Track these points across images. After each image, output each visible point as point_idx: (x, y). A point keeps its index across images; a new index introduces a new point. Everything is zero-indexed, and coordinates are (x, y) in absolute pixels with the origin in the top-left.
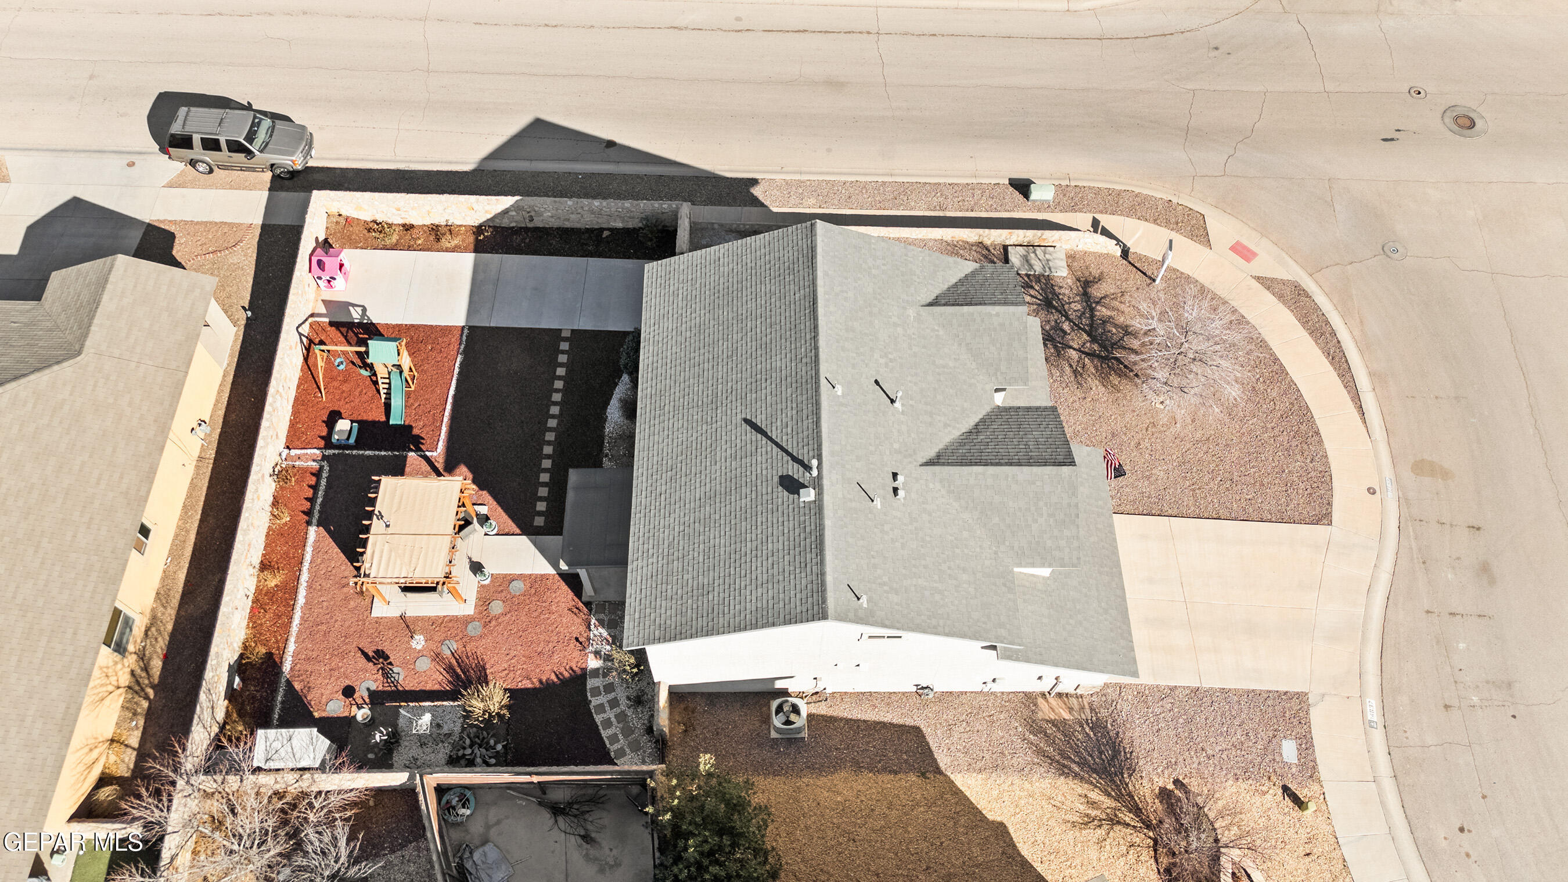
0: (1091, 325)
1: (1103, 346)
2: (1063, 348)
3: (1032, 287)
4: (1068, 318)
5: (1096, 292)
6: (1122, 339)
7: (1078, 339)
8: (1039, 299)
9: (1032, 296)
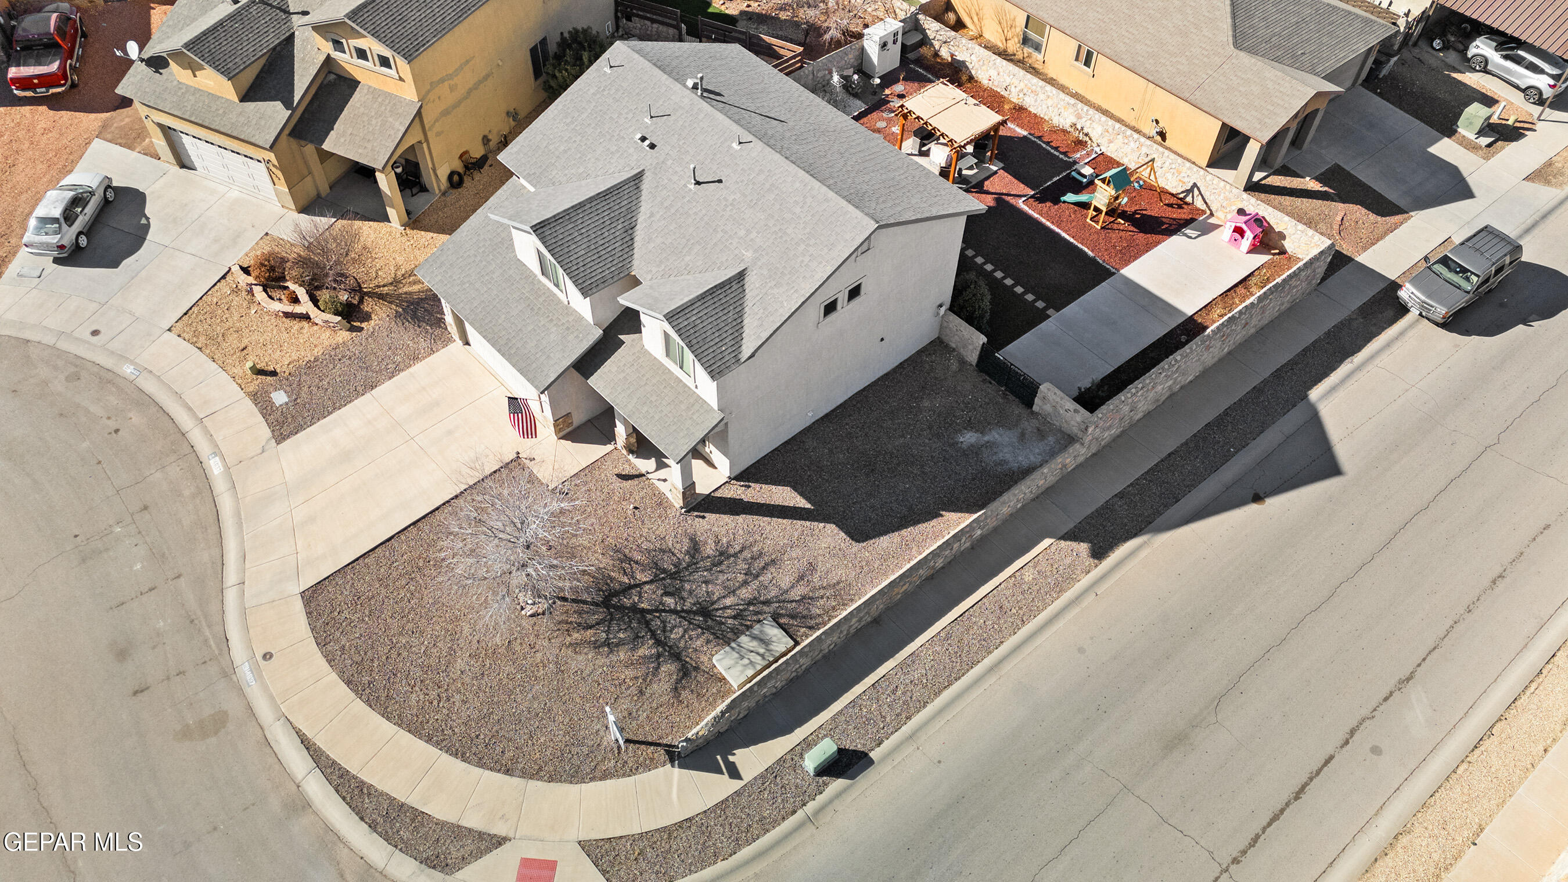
0: (647, 623)
1: (621, 608)
2: (656, 575)
3: (734, 617)
4: (674, 612)
5: (669, 668)
6: (608, 632)
7: (648, 598)
8: (717, 610)
9: (725, 608)
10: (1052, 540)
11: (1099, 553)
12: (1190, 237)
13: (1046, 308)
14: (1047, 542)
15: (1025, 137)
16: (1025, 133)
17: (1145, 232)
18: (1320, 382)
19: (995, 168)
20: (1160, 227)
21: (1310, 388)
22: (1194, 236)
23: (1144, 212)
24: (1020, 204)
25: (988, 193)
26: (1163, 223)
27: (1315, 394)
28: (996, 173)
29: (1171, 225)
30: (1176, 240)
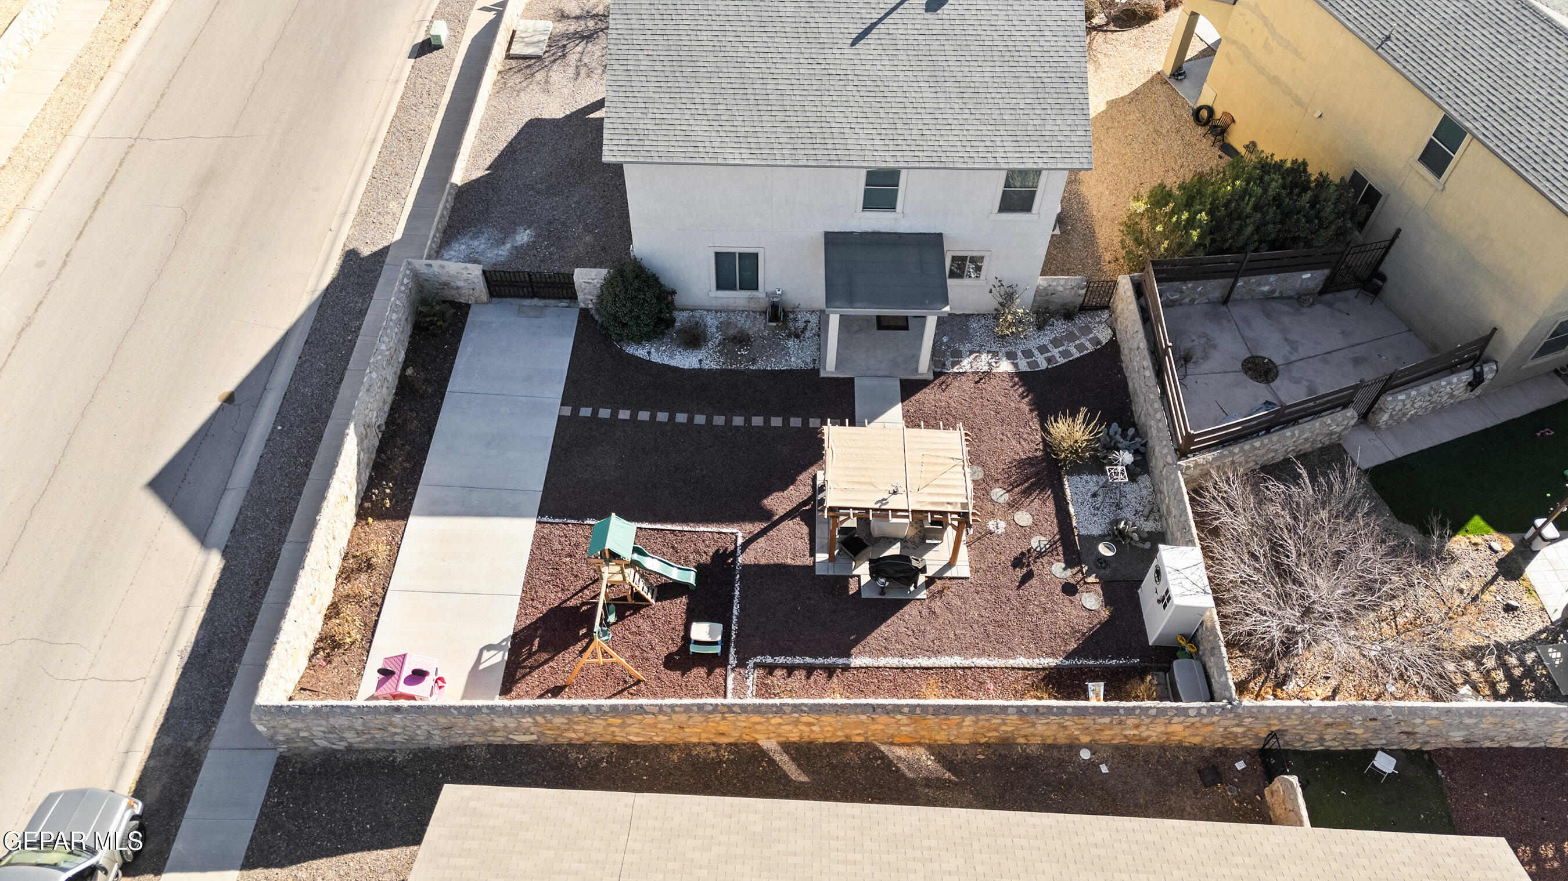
3: (565, 45)
5: (575, 12)
9: (575, 47)
10: (394, 240)
11: (351, 256)
12: (489, 647)
13: (575, 411)
14: (398, 236)
15: (848, 655)
16: (856, 661)
17: (553, 612)
18: (215, 590)
19: (821, 557)
20: (541, 637)
21: (225, 570)
22: (486, 655)
23: (579, 646)
24: (739, 532)
25: (790, 515)
26: (542, 648)
27: (215, 562)
28: (812, 554)
29: (531, 655)
30: (504, 628)
